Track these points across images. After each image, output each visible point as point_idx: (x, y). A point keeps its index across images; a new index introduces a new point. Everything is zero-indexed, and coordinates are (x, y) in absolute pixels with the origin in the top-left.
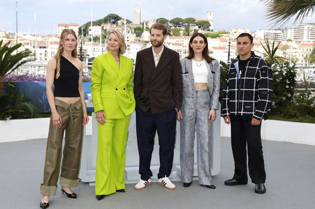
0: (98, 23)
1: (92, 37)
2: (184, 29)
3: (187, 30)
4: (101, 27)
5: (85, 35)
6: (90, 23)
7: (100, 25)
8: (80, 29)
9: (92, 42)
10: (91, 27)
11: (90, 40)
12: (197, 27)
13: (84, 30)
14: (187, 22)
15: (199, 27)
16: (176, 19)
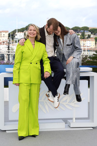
0: (22, 30)
1: (17, 40)
2: (81, 34)
3: (83, 35)
4: (23, 33)
5: (13, 39)
6: (16, 30)
7: (23, 32)
8: (9, 34)
9: (17, 43)
10: (17, 33)
11: (16, 42)
12: (90, 33)
13: (12, 35)
14: (83, 30)
15: (91, 33)
16: (76, 27)
